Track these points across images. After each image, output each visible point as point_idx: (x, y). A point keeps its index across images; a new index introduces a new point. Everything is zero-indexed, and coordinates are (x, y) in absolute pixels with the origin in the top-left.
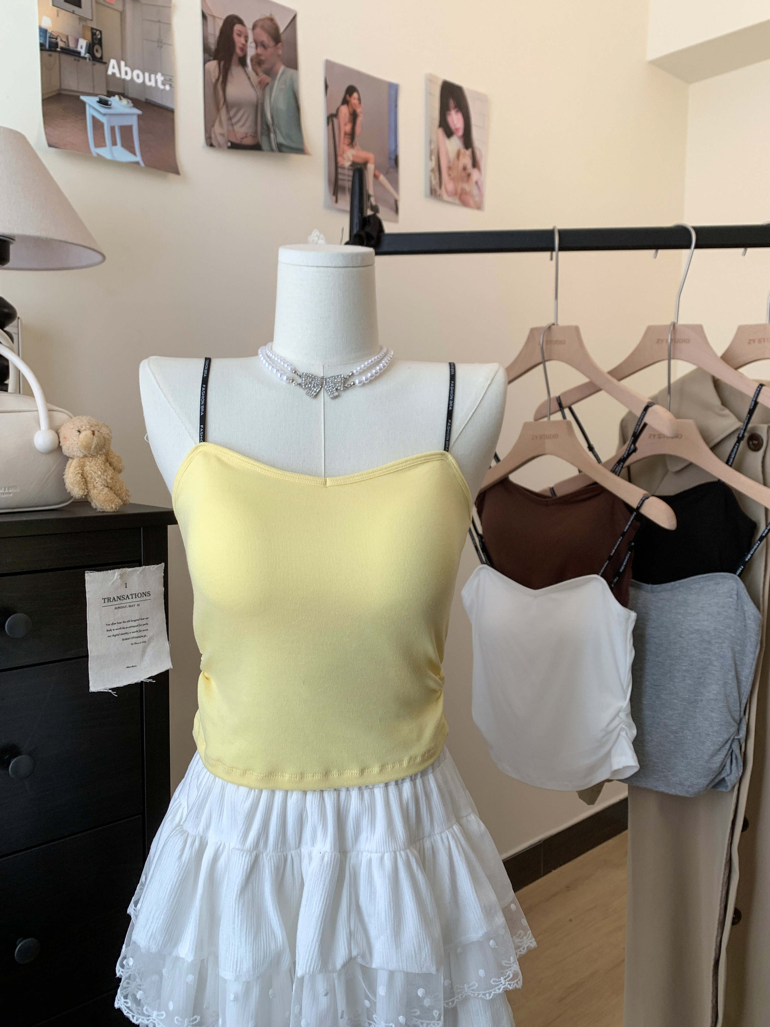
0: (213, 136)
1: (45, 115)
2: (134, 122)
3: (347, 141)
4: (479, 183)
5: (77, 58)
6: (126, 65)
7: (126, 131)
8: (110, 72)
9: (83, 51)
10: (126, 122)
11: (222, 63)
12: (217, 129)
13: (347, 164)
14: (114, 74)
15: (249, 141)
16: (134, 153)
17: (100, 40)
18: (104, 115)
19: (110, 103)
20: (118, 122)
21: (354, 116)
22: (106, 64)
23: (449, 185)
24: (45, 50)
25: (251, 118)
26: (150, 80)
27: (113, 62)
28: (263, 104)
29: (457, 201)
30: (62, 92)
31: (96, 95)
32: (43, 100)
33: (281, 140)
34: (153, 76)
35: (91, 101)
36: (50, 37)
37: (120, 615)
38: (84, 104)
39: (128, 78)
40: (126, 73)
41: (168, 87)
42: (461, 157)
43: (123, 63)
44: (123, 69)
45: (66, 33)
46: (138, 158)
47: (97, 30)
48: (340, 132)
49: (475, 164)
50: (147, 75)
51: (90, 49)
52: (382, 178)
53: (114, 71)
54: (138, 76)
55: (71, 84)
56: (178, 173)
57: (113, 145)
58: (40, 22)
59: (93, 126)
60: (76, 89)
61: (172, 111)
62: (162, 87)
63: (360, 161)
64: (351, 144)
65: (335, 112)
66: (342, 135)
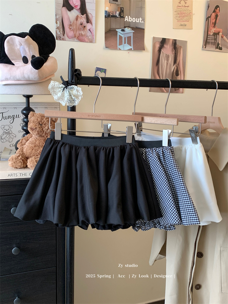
1: (105, 37)
2: (132, 35)
5: (116, 18)
7: (129, 38)
8: (125, 20)
9: (117, 15)
10: (129, 35)
14: (126, 20)
16: (131, 45)
18: (123, 34)
19: (125, 30)
20: (127, 36)
21: (217, 16)
22: (124, 18)
24: (107, 17)
26: (138, 21)
27: (126, 17)
30: (111, 29)
31: (121, 28)
34: (138, 19)
35: (119, 31)
36: (108, 13)
38: (117, 31)
39: (131, 21)
41: (143, 22)
43: (129, 16)
44: (130, 18)
45: (113, 11)
46: (132, 47)
47: (122, 8)
48: (210, 23)
51: (120, 14)
52: (224, 37)
53: (127, 20)
54: (134, 20)
55: (113, 26)
56: (144, 50)
57: (125, 44)
58: (105, 9)
59: (119, 38)
60: (115, 28)
61: (144, 29)
62: (141, 22)
63: (217, 32)
64: (214, 27)
65: (210, 16)
66: (211, 23)
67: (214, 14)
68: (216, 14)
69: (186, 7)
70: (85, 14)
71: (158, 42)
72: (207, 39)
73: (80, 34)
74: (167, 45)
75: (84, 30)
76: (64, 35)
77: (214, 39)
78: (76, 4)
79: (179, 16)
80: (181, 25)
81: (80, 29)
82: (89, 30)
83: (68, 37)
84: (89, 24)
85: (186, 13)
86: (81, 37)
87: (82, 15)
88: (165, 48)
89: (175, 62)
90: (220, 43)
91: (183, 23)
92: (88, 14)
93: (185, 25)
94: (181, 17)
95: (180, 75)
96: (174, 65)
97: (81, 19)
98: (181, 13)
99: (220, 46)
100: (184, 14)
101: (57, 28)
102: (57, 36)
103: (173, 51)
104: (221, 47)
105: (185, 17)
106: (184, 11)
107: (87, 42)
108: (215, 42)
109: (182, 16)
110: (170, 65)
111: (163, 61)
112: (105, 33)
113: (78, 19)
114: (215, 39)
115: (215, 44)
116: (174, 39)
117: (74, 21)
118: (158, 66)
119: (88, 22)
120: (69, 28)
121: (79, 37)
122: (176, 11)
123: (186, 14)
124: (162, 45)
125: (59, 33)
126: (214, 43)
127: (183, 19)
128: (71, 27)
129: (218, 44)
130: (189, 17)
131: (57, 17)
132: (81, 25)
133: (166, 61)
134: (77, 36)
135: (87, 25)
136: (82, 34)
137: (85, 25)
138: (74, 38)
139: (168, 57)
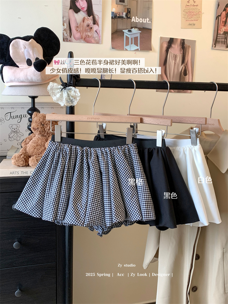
1: (112, 38)
2: (139, 35)
3: (223, 24)
5: (122, 19)
6: (137, 18)
7: (136, 39)
8: (132, 21)
9: (124, 16)
10: (136, 36)
13: (222, 33)
14: (133, 21)
16: (138, 46)
17: (130, 11)
18: (130, 35)
19: (131, 30)
20: (133, 36)
21: (227, 15)
22: (131, 19)
24: (113, 18)
26: (145, 21)
27: (133, 17)
30: (117, 30)
31: (127, 29)
34: (146, 19)
35: (126, 31)
36: (114, 14)
38: (124, 32)
39: (138, 21)
40: (137, 20)
41: (150, 22)
43: (136, 17)
44: (136, 19)
46: (139, 48)
47: (129, 8)
50: (144, 19)
51: (127, 15)
53: (133, 20)
54: (141, 20)
55: (120, 27)
56: (151, 50)
57: (131, 44)
58: (112, 10)
59: (126, 39)
60: (121, 28)
61: (151, 30)
62: (148, 22)
63: (227, 31)
64: (225, 25)
65: (220, 15)
66: (222, 22)
67: (224, 13)
68: (226, 13)
69: (194, 6)
70: (92, 16)
71: (165, 42)
72: (217, 38)
73: (86, 35)
74: (175, 45)
75: (90, 31)
76: (71, 37)
77: (224, 38)
78: (83, 7)
79: (188, 15)
80: (190, 25)
81: (86, 31)
82: (96, 31)
83: (74, 38)
84: (95, 25)
85: (195, 12)
86: (88, 38)
87: (88, 17)
88: (173, 47)
89: (183, 61)
91: (191, 22)
92: (95, 15)
93: (194, 25)
94: (190, 17)
95: (188, 75)
96: (182, 64)
97: (87, 21)
98: (189, 12)
100: (192, 14)
101: (64, 30)
102: (64, 38)
103: (181, 50)
105: (194, 17)
106: (193, 10)
107: (94, 43)
109: (191, 15)
110: (178, 65)
111: (171, 61)
112: (112, 34)
113: (85, 21)
114: (226, 38)
116: (182, 38)
117: (81, 23)
118: (165, 66)
119: (94, 24)
120: (76, 29)
121: (85, 38)
122: (185, 10)
123: (195, 14)
124: (170, 44)
125: (66, 35)
126: (225, 42)
127: (191, 18)
128: (78, 29)
130: (198, 17)
131: (65, 19)
132: (88, 26)
133: (173, 61)
134: (83, 37)
135: (94, 27)
136: (88, 36)
137: (92, 27)
138: (81, 40)
139: (175, 57)
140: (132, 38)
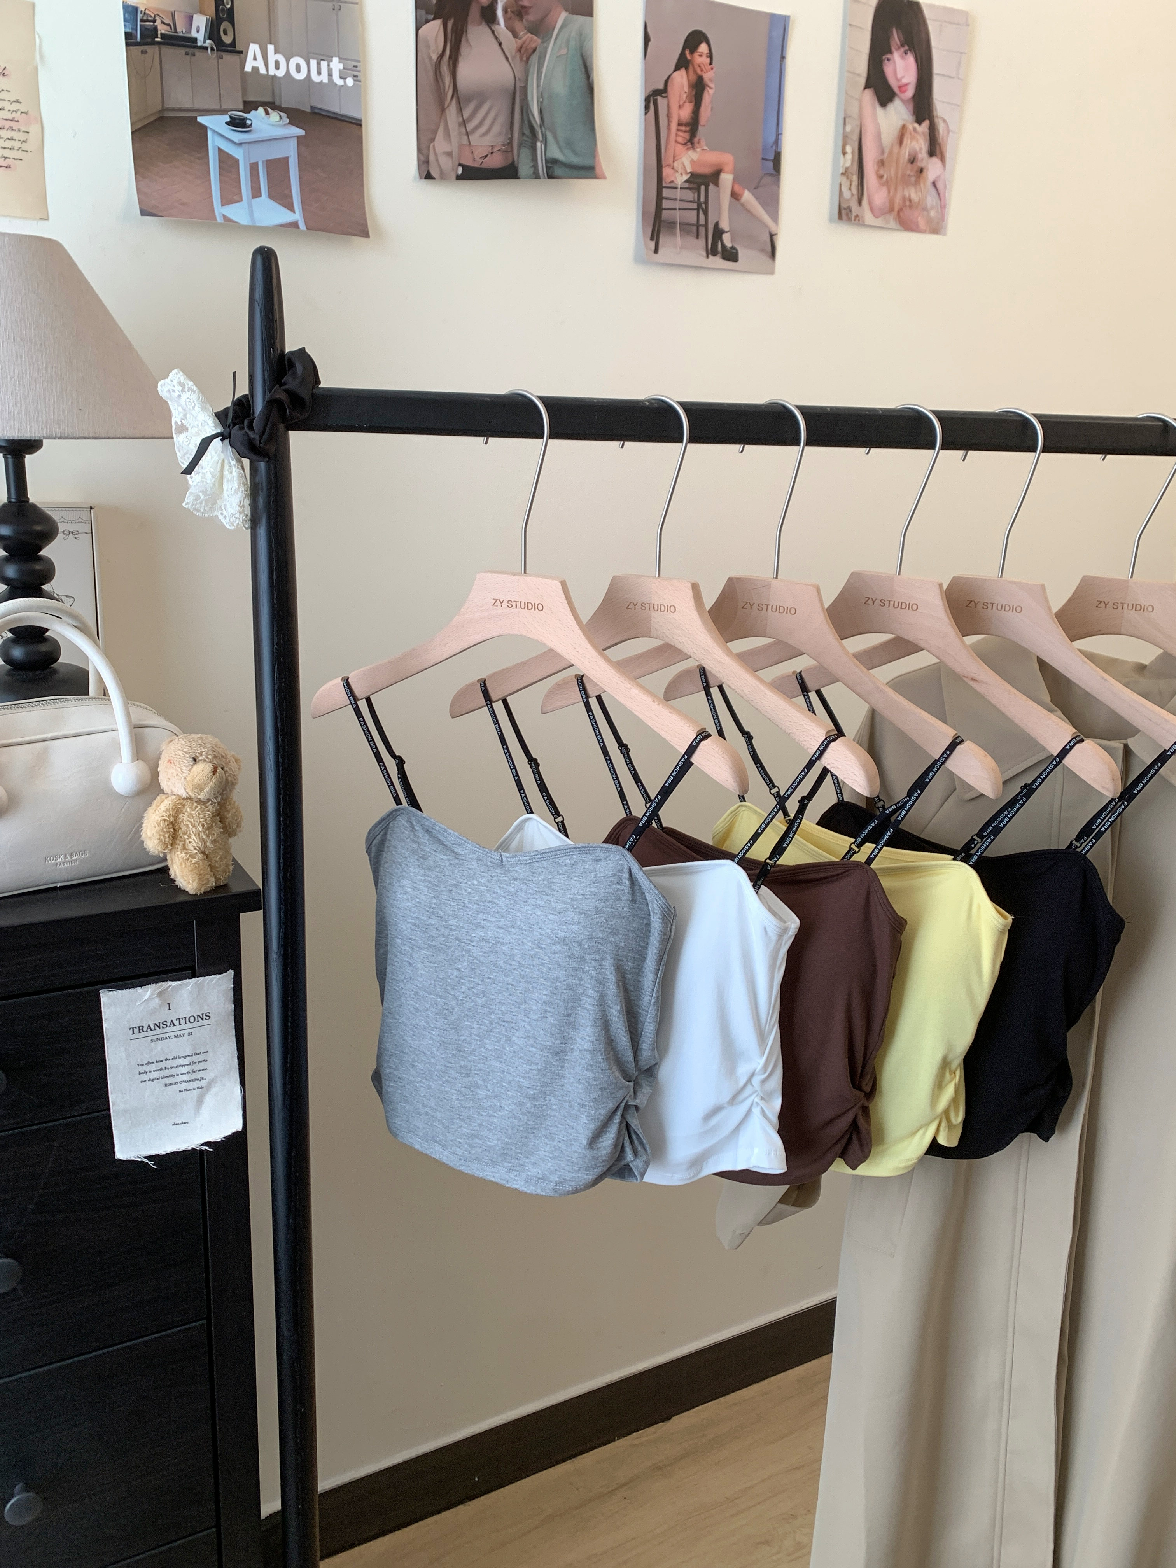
0: (432, 158)
1: (137, 157)
2: (290, 151)
3: (683, 136)
4: (940, 185)
5: (190, 50)
6: (276, 52)
7: (278, 168)
8: (248, 68)
9: (200, 37)
10: (276, 152)
11: (450, 24)
12: (440, 145)
13: (681, 179)
14: (255, 69)
15: (496, 161)
16: (291, 208)
17: (231, 11)
18: (240, 144)
19: (248, 122)
20: (262, 155)
21: (698, 88)
22: (241, 53)
23: (877, 193)
24: (137, 44)
25: (502, 119)
26: (319, 73)
27: (254, 48)
28: (524, 89)
29: (893, 224)
30: (166, 114)
31: (224, 112)
32: (133, 133)
33: (555, 152)
34: (324, 64)
35: (215, 124)
36: (142, 21)
37: (160, 1049)
38: (204, 128)
39: (281, 73)
40: (277, 67)
41: (350, 82)
42: (906, 140)
43: (271, 48)
44: (272, 57)
45: (170, 9)
46: (297, 216)
48: (669, 122)
49: (935, 148)
50: (314, 63)
51: (213, 32)
52: (747, 196)
53: (255, 64)
54: (298, 68)
55: (180, 97)
56: (365, 233)
57: (254, 197)
59: (220, 167)
60: (190, 105)
61: (358, 123)
62: (340, 82)
63: (706, 170)
64: (691, 142)
66: (674, 126)
67: (681, 80)
68: (693, 78)
72: (659, 208)
77: (695, 206)
90: (724, 225)
99: (727, 239)
104: (733, 248)
108: (702, 221)
112: (136, 133)
114: (702, 208)
115: (702, 230)
126: (698, 225)
129: (718, 232)
140: (257, 163)
